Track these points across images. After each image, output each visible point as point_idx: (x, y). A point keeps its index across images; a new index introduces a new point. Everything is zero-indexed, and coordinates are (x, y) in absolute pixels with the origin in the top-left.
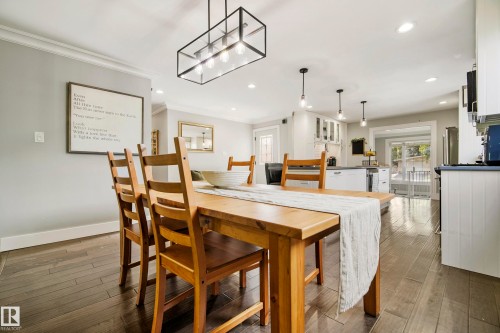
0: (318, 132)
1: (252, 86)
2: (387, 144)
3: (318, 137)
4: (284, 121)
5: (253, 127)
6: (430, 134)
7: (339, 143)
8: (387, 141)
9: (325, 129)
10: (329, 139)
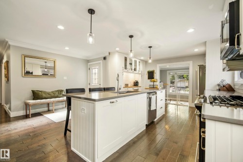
0: (126, 65)
1: (61, 27)
2: (168, 74)
3: (126, 68)
4: (105, 58)
5: (88, 61)
6: (189, 69)
7: (140, 73)
8: (168, 72)
9: (131, 64)
10: (133, 70)
